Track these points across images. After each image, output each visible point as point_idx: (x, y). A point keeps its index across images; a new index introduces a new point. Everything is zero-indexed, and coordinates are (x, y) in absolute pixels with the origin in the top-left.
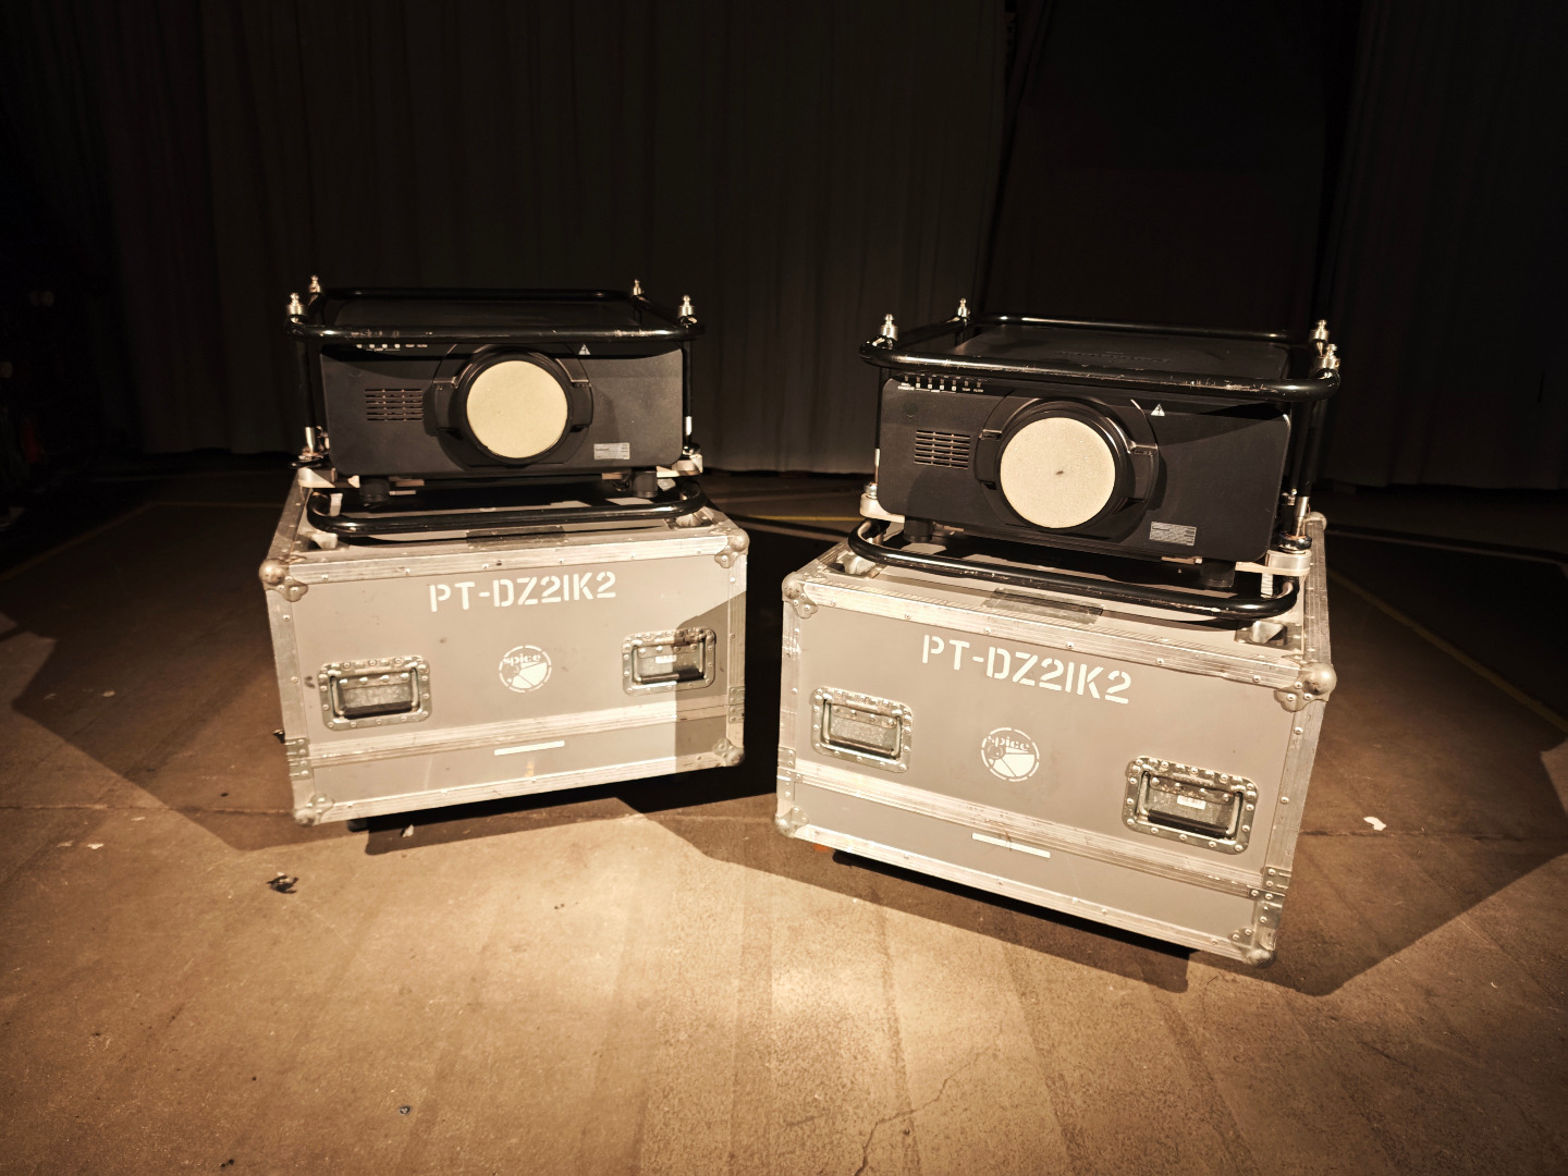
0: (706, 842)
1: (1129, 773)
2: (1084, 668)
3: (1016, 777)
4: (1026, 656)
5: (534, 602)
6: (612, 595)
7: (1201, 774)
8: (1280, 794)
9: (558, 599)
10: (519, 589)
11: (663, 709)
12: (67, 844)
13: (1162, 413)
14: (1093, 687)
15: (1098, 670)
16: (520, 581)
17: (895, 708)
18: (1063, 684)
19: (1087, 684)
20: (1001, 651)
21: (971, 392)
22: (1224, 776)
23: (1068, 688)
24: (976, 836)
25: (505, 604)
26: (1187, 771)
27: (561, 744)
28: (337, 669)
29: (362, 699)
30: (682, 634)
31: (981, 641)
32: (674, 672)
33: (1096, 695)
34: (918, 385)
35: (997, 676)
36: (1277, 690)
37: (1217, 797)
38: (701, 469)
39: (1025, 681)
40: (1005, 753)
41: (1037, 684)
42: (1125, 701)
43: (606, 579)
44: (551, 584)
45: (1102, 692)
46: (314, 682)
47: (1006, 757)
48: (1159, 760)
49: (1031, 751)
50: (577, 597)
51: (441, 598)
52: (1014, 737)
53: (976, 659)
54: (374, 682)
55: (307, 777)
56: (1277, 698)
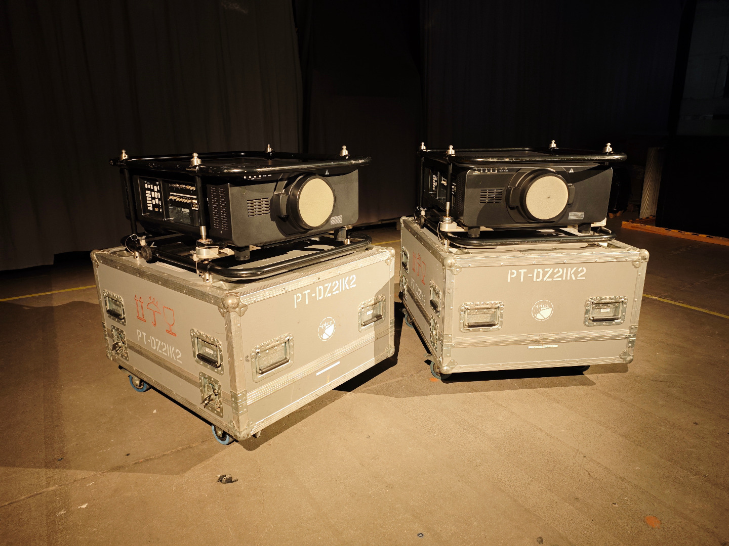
1: (585, 306)
2: (570, 269)
3: (545, 319)
4: (548, 270)
5: (331, 294)
6: (355, 286)
7: (611, 299)
8: (635, 298)
9: (338, 292)
10: (325, 290)
13: (573, 172)
14: (573, 276)
15: (575, 269)
16: (325, 286)
17: (497, 304)
18: (562, 278)
19: (571, 275)
20: (539, 270)
21: (503, 172)
22: (617, 297)
23: (565, 279)
24: (530, 347)
25: (321, 298)
26: (606, 298)
27: (338, 363)
28: (259, 349)
30: (376, 299)
31: (531, 268)
32: (373, 318)
33: (574, 278)
34: (482, 171)
35: (538, 280)
36: (633, 262)
37: (614, 305)
39: (549, 280)
40: (541, 310)
41: (553, 279)
42: (584, 278)
43: (353, 278)
44: (335, 285)
45: (576, 277)
46: (249, 358)
47: (541, 312)
48: (596, 298)
49: (550, 307)
50: (344, 289)
51: (298, 301)
52: (544, 303)
53: (529, 275)
54: (271, 351)
56: (633, 265)
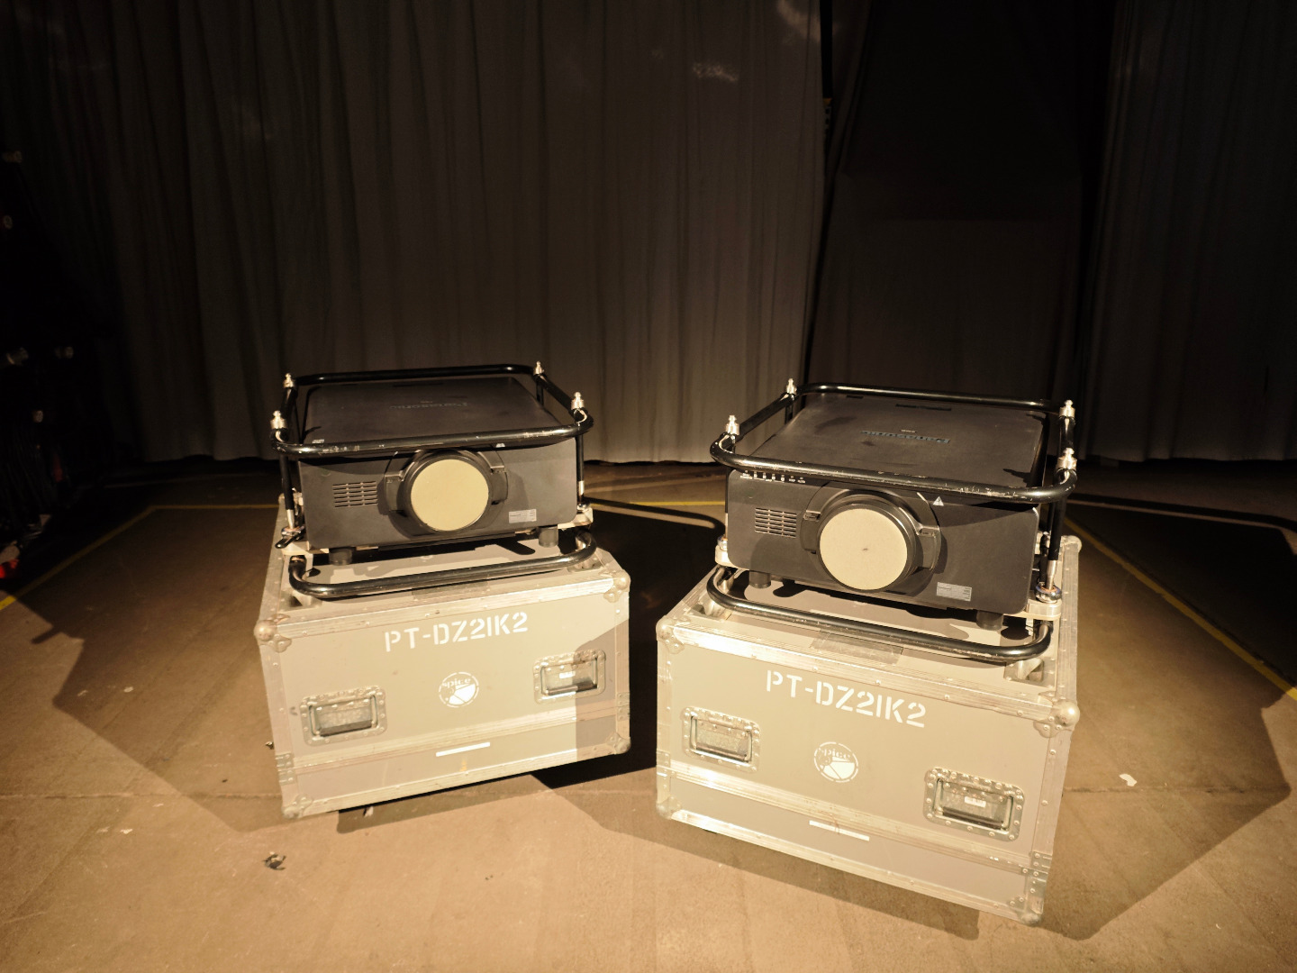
0: (602, 814)
1: (927, 779)
2: (889, 700)
3: (841, 779)
4: (845, 689)
5: (465, 639)
6: (525, 629)
7: (981, 782)
8: (1041, 798)
9: (483, 636)
10: (453, 630)
11: (566, 712)
12: (105, 830)
13: (941, 504)
14: (897, 714)
15: (900, 702)
16: (454, 624)
17: (748, 725)
18: (874, 711)
19: (892, 712)
20: (826, 685)
21: (796, 482)
22: (999, 784)
23: (878, 714)
24: (812, 823)
25: (443, 642)
26: (970, 779)
27: (487, 744)
28: (314, 700)
29: (333, 721)
30: (579, 655)
31: (810, 677)
32: (574, 684)
33: (899, 720)
34: (755, 476)
35: (824, 703)
36: (1035, 722)
37: (994, 798)
38: (592, 520)
39: (845, 708)
40: (832, 761)
41: (854, 709)
42: (922, 725)
43: (520, 618)
44: (477, 624)
45: (904, 718)
46: (297, 711)
47: (832, 764)
48: (948, 770)
49: (852, 760)
50: (497, 633)
51: (394, 642)
52: (839, 749)
53: (807, 690)
54: (342, 708)
55: (292, 783)
56: (1035, 727)
